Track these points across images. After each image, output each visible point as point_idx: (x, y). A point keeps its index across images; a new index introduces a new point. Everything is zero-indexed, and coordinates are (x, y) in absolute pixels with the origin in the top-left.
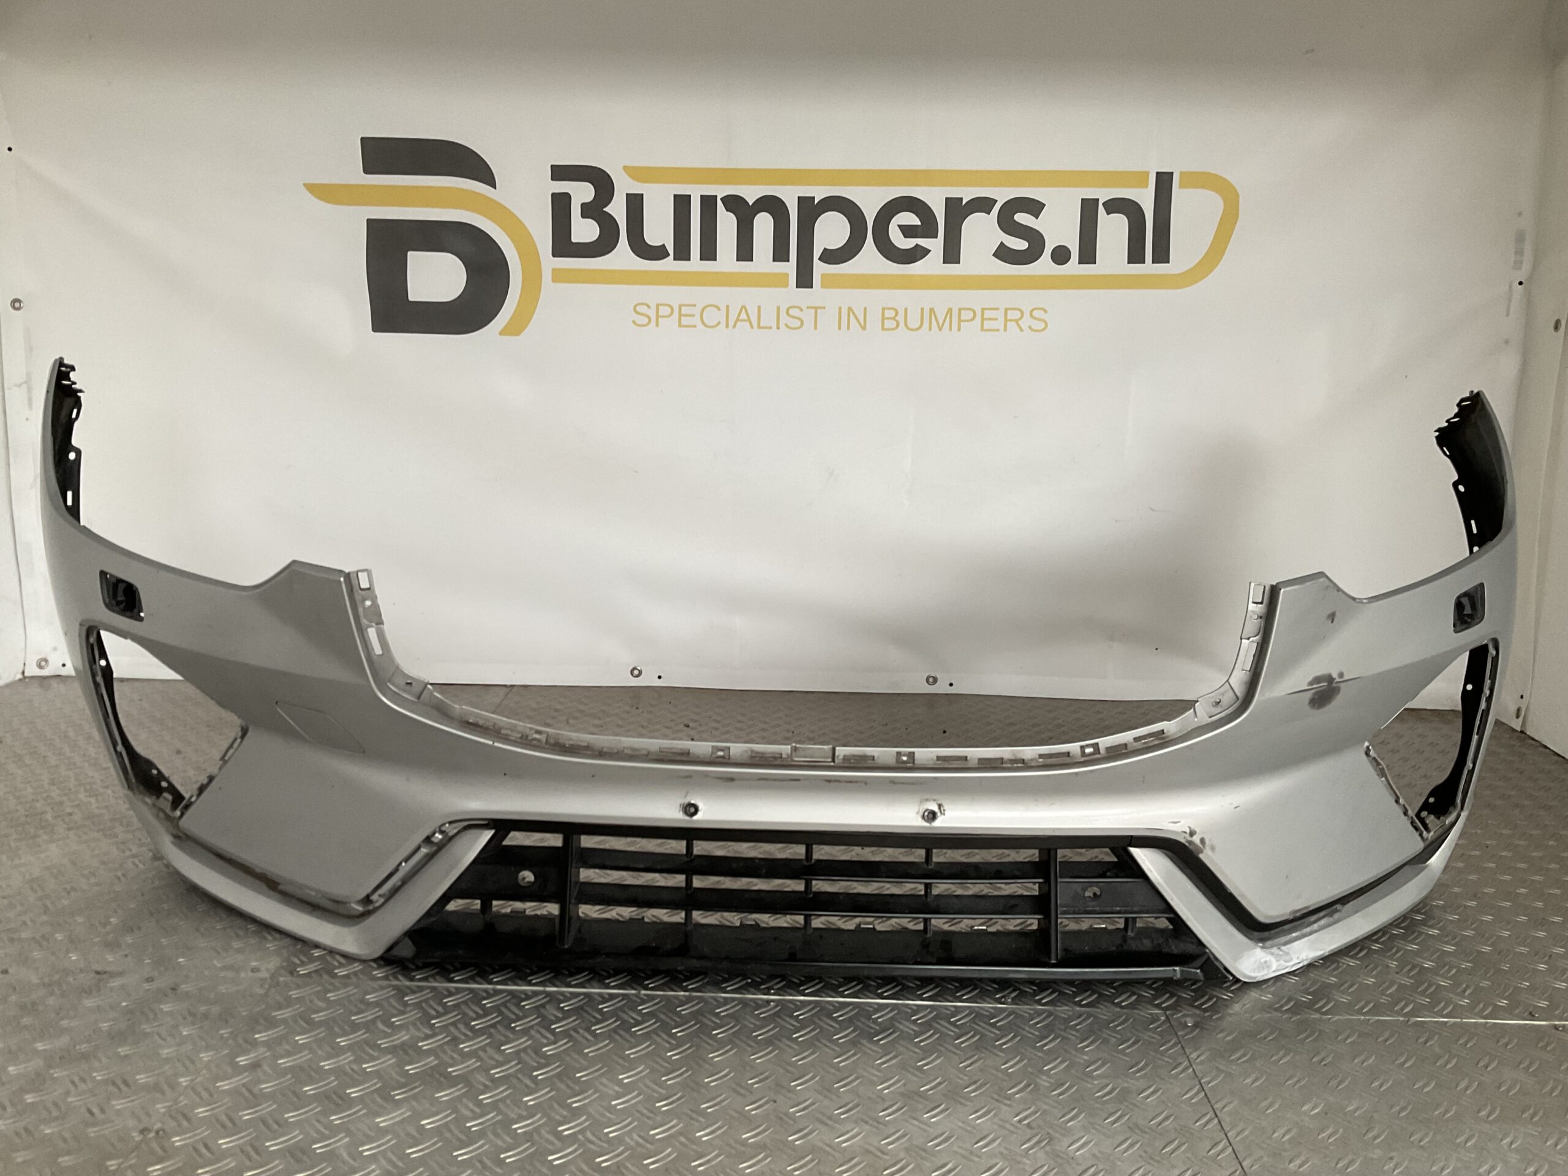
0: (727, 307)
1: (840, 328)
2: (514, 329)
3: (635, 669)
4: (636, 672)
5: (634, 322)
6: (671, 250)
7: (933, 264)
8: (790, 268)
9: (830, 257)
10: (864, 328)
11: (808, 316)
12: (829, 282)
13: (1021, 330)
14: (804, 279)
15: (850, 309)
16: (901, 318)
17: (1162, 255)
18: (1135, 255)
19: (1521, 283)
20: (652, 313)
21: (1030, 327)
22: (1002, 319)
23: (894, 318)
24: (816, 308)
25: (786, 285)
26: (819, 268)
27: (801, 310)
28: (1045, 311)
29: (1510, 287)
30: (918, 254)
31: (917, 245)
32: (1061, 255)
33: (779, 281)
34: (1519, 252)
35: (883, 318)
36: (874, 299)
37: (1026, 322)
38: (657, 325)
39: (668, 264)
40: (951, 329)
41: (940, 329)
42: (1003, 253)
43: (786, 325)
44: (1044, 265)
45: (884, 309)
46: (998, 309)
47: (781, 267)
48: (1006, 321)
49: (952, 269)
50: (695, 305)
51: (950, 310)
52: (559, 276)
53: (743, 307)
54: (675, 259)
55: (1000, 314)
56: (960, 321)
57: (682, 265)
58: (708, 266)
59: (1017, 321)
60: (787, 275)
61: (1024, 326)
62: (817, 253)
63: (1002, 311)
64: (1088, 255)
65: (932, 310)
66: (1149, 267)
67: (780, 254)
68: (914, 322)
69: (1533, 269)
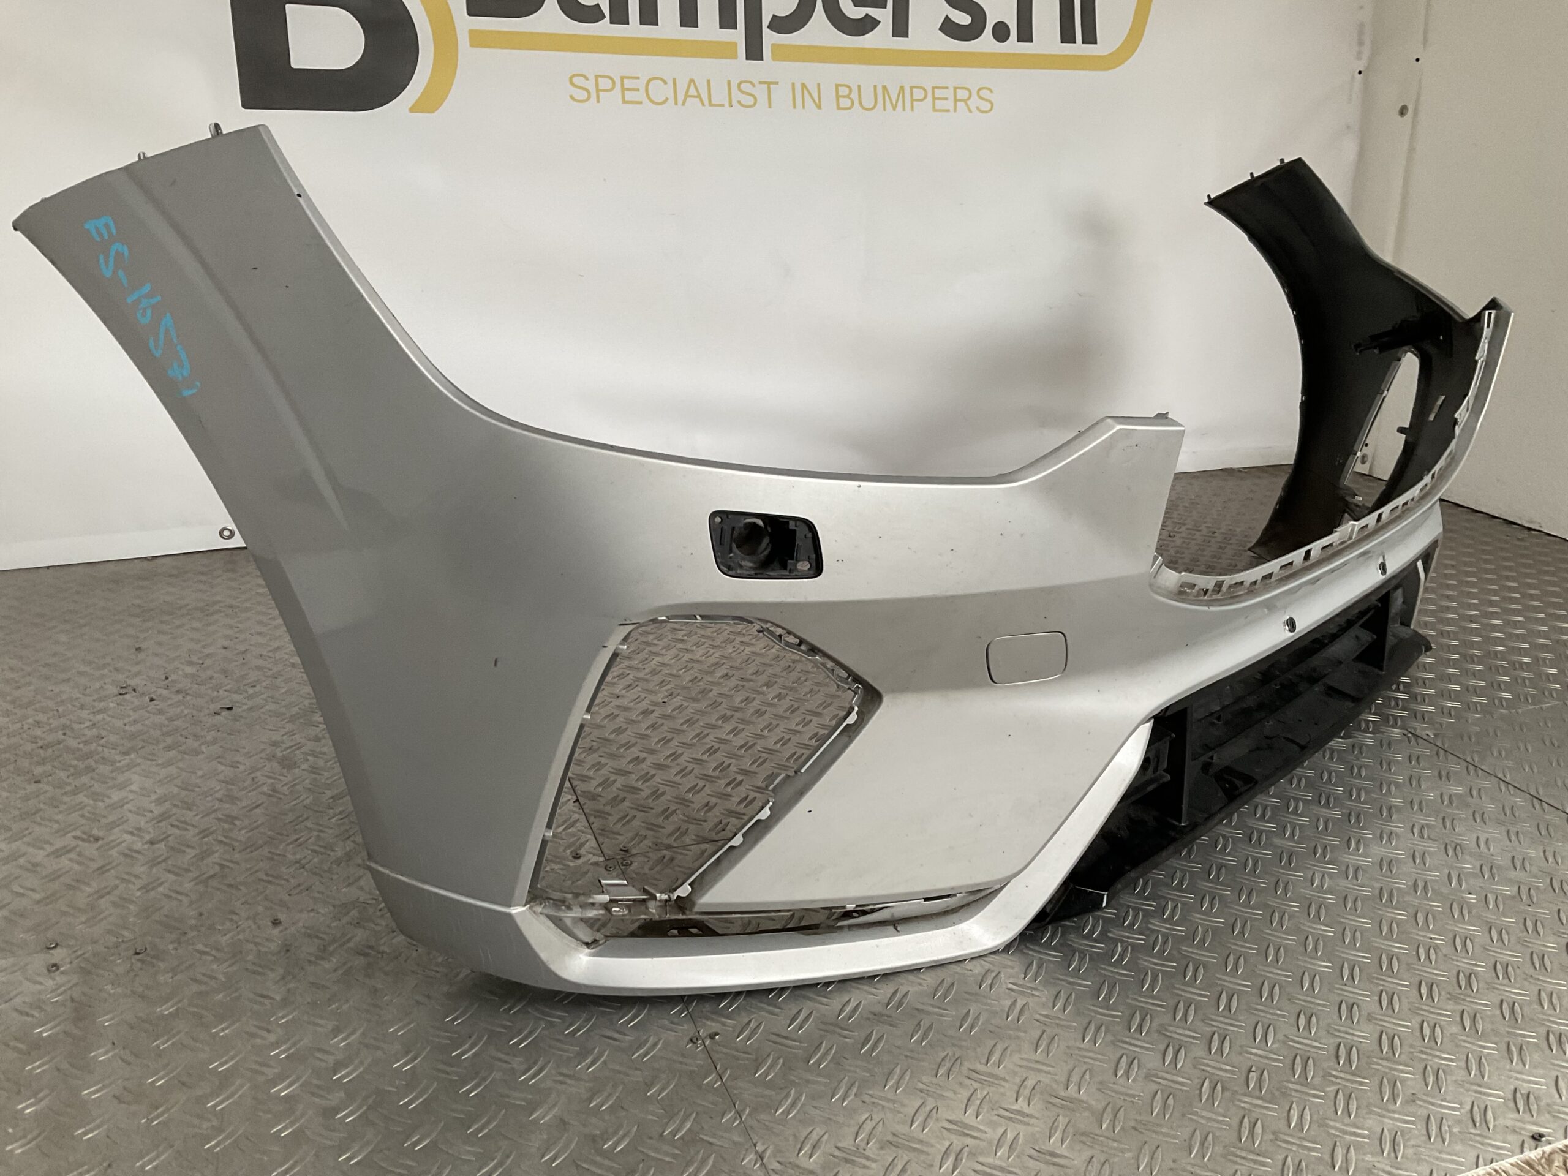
0: (674, 80)
1: (795, 107)
2: (428, 104)
5: (571, 97)
6: (607, 12)
7: (881, 37)
8: (738, 36)
9: (781, 25)
10: (819, 107)
11: (760, 92)
12: (782, 54)
13: (970, 111)
14: (754, 51)
15: (803, 85)
16: (855, 96)
17: (1090, 37)
18: (1067, 36)
19: (1360, 73)
20: (591, 85)
21: (978, 108)
22: (951, 98)
23: (848, 96)
24: (769, 84)
25: (734, 56)
26: (769, 38)
27: (754, 85)
28: (991, 91)
29: (1353, 77)
30: (867, 25)
31: (867, 15)
32: (1001, 32)
33: (724, 51)
34: (1361, 43)
35: (838, 97)
36: (828, 74)
37: (974, 102)
38: (598, 101)
39: (604, 27)
40: (904, 109)
41: (894, 109)
42: (949, 28)
43: (739, 102)
44: (986, 42)
45: (837, 86)
46: (947, 88)
47: (728, 35)
48: (956, 100)
49: (900, 43)
50: (638, 78)
51: (902, 88)
52: (478, 39)
53: (692, 81)
54: (611, 23)
55: (949, 94)
56: (912, 100)
57: (619, 30)
58: (648, 31)
59: (965, 101)
60: (736, 44)
61: (974, 109)
62: (766, 20)
63: (952, 89)
64: (1026, 34)
65: (884, 87)
66: (1079, 48)
67: (727, 20)
68: (868, 102)
69: (1371, 59)
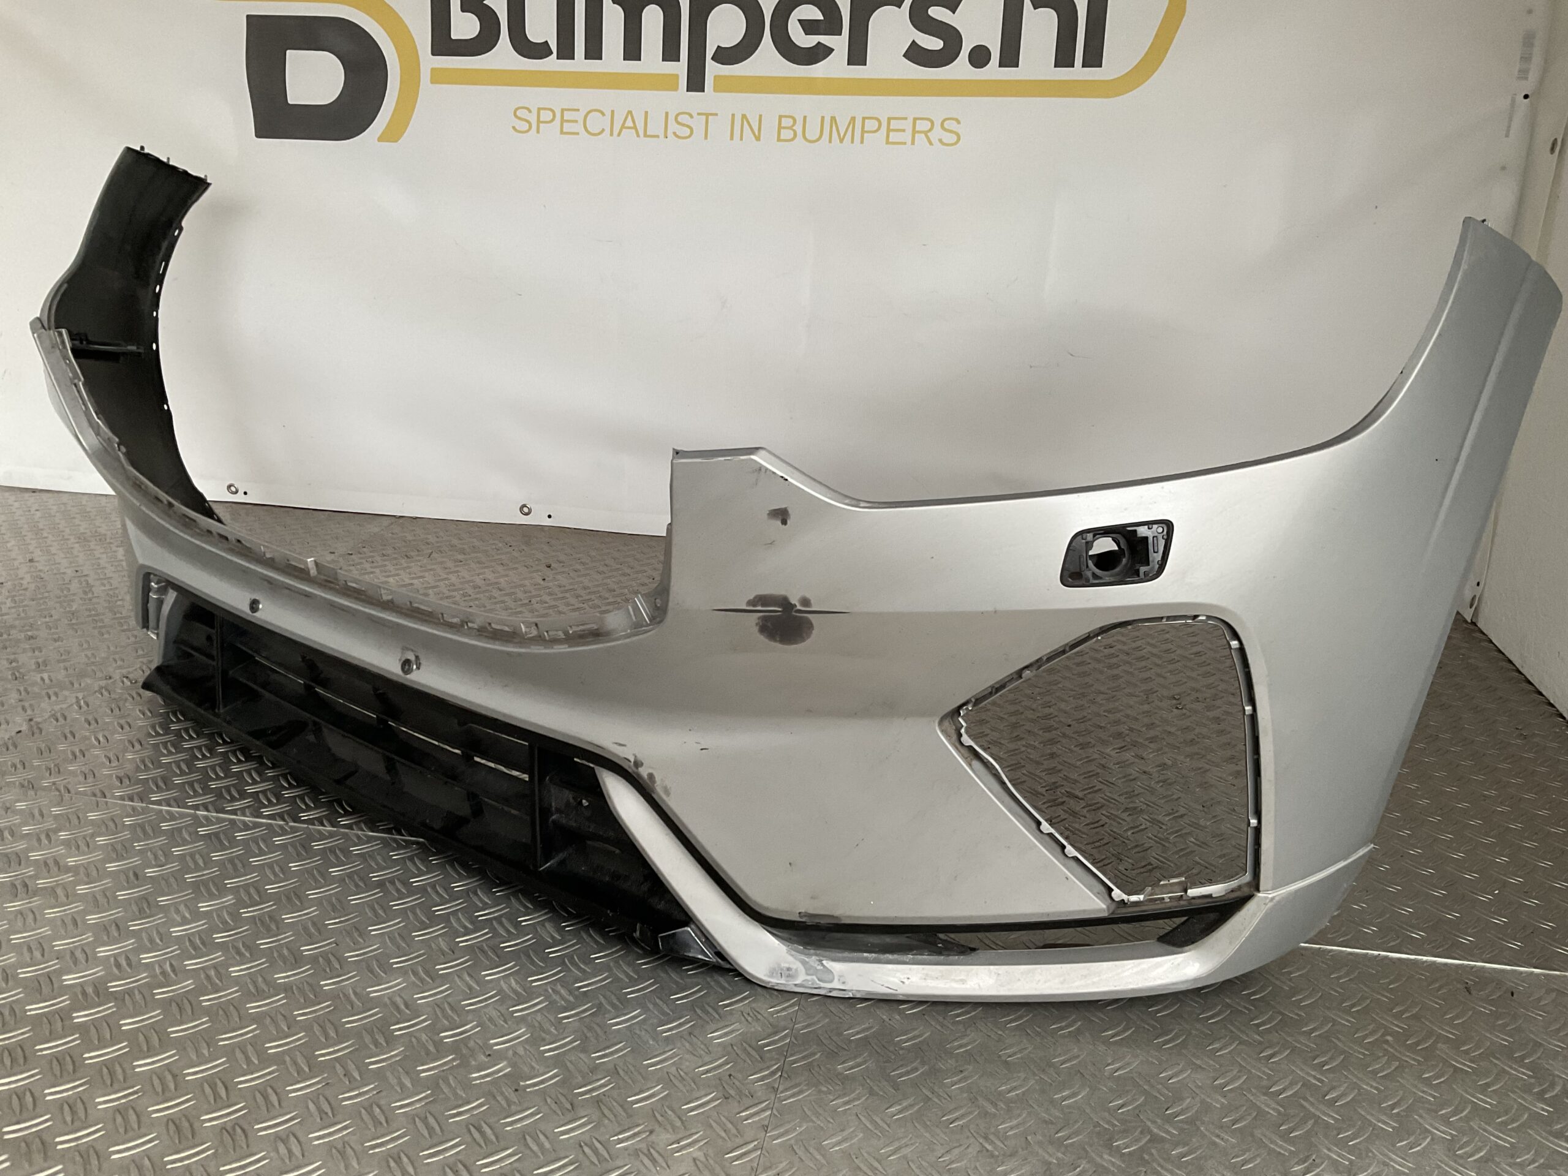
0: (613, 112)
1: (732, 138)
2: (392, 135)
3: (524, 506)
4: (525, 510)
5: (514, 128)
6: (554, 48)
7: (835, 65)
8: (680, 68)
9: (725, 56)
10: (758, 138)
11: (698, 123)
12: (725, 85)
13: (931, 143)
14: (696, 82)
15: (744, 116)
16: (799, 128)
17: (1094, 58)
18: (1064, 58)
19: (1526, 97)
20: (533, 119)
21: (940, 141)
22: (909, 132)
23: (790, 128)
24: (707, 115)
25: (675, 88)
26: (712, 68)
27: (691, 116)
28: (959, 122)
29: (1513, 101)
30: (820, 53)
31: (819, 43)
32: (979, 57)
33: (666, 83)
34: (1526, 58)
35: (780, 127)
36: (771, 105)
37: (937, 133)
38: (538, 132)
39: (551, 63)
40: (852, 142)
41: (841, 141)
42: (915, 54)
43: (675, 133)
44: (961, 68)
45: (781, 117)
46: (906, 119)
47: (670, 67)
48: (914, 132)
49: (857, 71)
50: (578, 110)
51: (853, 119)
52: (438, 77)
53: (630, 112)
54: (558, 58)
55: (908, 125)
56: (863, 132)
57: (566, 65)
58: (593, 65)
59: (926, 133)
60: (677, 76)
61: (935, 141)
62: (710, 52)
63: (910, 120)
64: (1010, 56)
65: (833, 119)
66: (1078, 72)
67: (670, 53)
68: (813, 132)
69: (1541, 81)
